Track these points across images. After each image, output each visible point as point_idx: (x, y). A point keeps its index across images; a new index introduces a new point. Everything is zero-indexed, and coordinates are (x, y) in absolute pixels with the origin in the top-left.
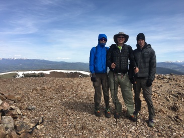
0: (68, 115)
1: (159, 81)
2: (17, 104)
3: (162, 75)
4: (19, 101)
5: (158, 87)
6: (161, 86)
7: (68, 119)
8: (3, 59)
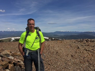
0: (49, 64)
1: (91, 43)
2: (20, 58)
3: (93, 40)
4: (20, 56)
5: (93, 47)
6: (94, 46)
7: (50, 67)
8: (4, 31)
